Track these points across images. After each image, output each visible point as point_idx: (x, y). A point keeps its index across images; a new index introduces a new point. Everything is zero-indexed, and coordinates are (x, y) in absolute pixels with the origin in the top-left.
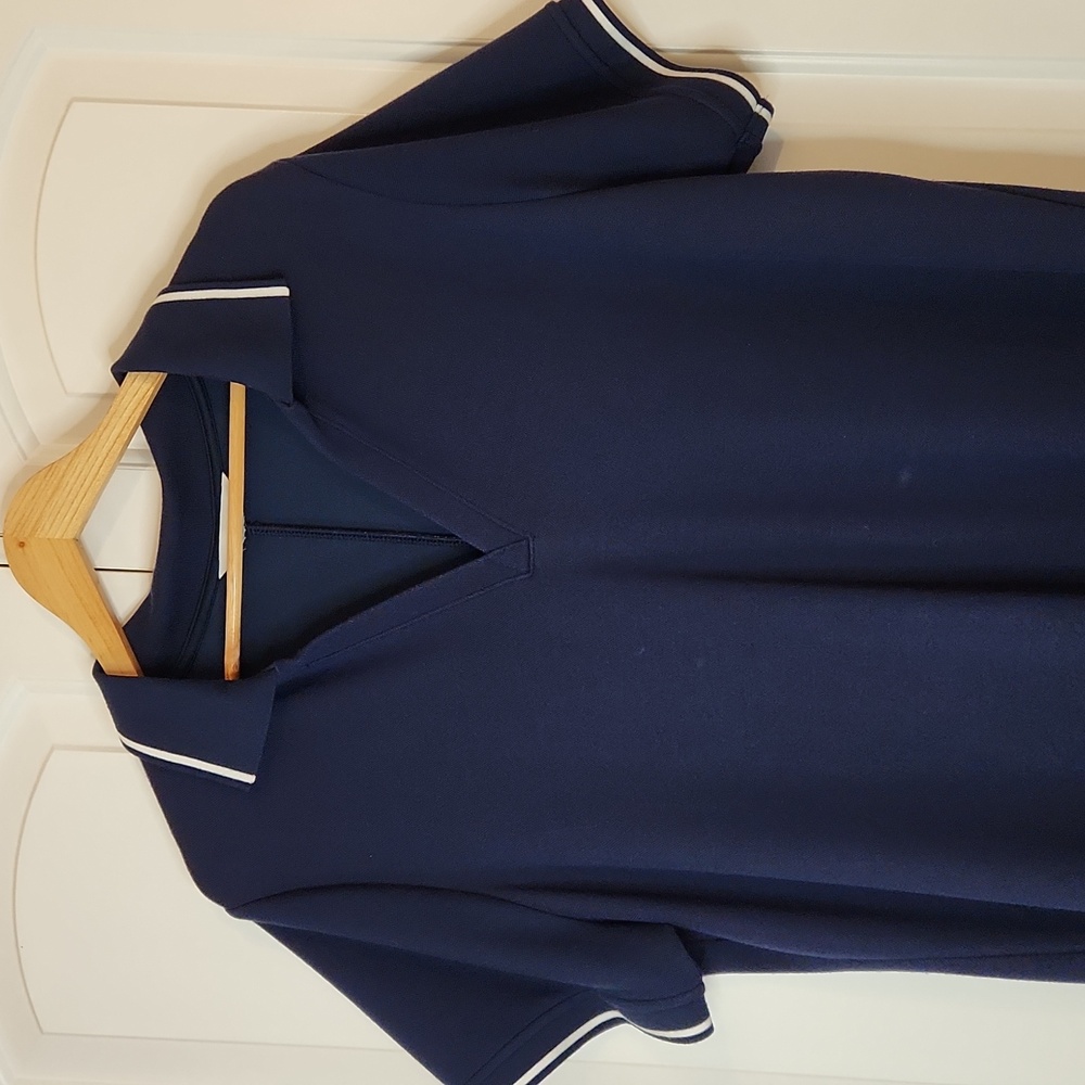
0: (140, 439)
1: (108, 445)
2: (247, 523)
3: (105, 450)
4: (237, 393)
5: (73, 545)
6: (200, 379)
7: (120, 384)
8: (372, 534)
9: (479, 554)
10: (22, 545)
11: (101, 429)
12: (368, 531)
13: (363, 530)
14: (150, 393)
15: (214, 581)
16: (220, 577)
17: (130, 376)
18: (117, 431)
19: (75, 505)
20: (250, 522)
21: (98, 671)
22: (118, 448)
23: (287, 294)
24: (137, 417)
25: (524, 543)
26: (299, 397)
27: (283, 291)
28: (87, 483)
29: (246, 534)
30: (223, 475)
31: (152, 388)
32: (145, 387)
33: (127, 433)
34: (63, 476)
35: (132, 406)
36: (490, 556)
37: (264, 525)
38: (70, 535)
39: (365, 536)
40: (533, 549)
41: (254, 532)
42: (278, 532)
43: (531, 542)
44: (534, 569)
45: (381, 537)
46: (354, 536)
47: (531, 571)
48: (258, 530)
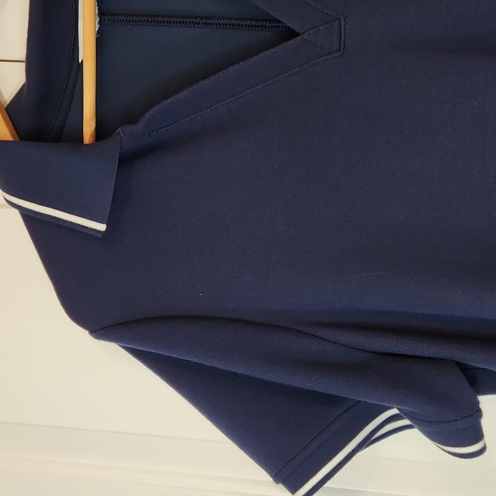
2: (101, 13)
15: (76, 65)
16: (80, 62)
20: (104, 12)
25: (336, 23)
29: (100, 23)
36: (306, 36)
39: (199, 24)
40: (345, 28)
41: (107, 22)
42: (127, 21)
43: (343, 23)
44: (344, 48)
45: (213, 24)
46: (190, 23)
47: (342, 50)
48: (110, 20)
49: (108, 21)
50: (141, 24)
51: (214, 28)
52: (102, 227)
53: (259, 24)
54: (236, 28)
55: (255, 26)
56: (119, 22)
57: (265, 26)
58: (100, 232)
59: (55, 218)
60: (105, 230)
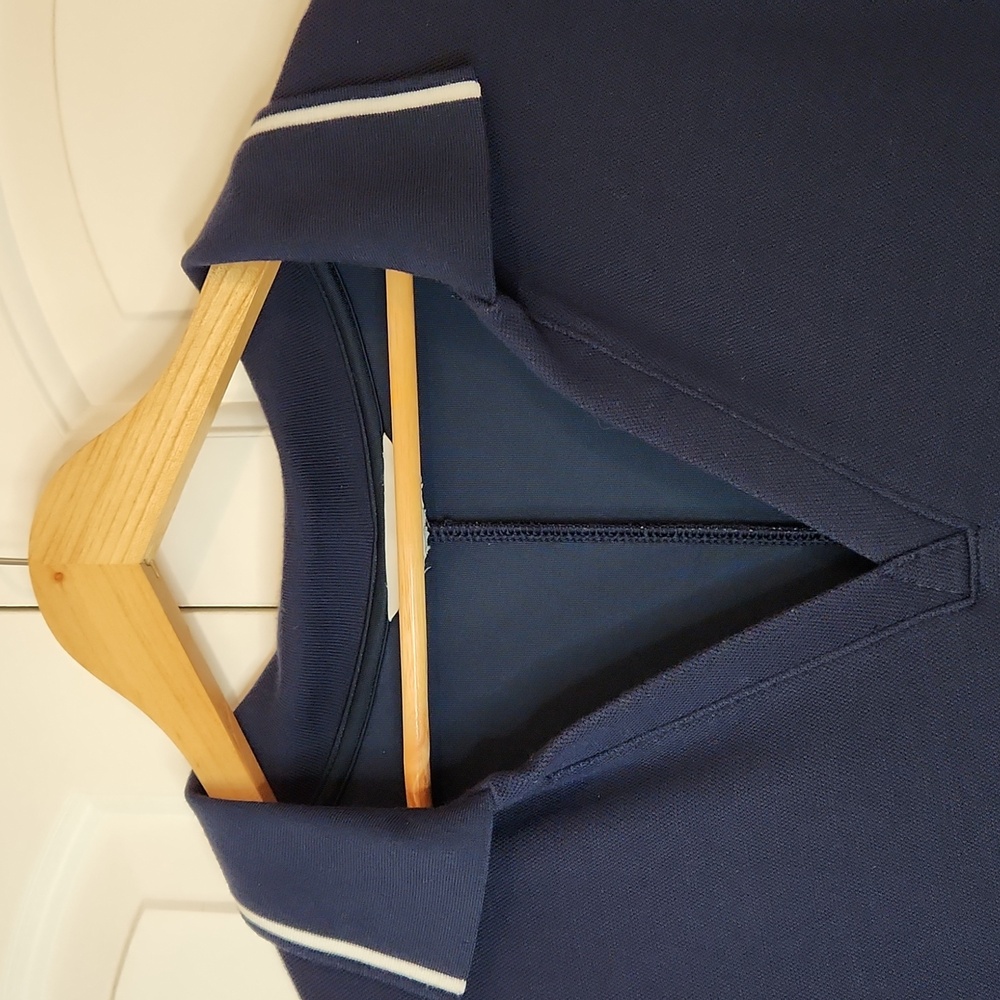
0: (241, 386)
1: (186, 398)
2: (432, 521)
3: (181, 408)
4: (399, 289)
5: (141, 576)
6: (333, 268)
7: (200, 289)
8: (653, 529)
9: (865, 566)
10: (59, 577)
11: (173, 370)
12: (647, 523)
13: (637, 523)
14: (249, 300)
15: (381, 625)
16: (390, 619)
17: (216, 273)
18: (198, 372)
19: (139, 506)
20: (436, 520)
21: (196, 791)
22: (202, 402)
23: (478, 94)
24: (231, 345)
25: (956, 541)
26: (506, 287)
27: (469, 90)
28: (156, 467)
29: (430, 541)
30: (385, 436)
31: (253, 293)
32: (241, 291)
33: (215, 374)
34: (116, 457)
35: (221, 326)
36: (889, 569)
37: (459, 522)
38: (135, 557)
39: (642, 535)
40: (977, 551)
41: (443, 536)
42: (486, 533)
43: (971, 540)
44: (978, 591)
45: (672, 535)
46: (622, 534)
47: (973, 595)
48: (451, 533)
49: (446, 534)
50: (517, 538)
51: (673, 541)
52: (456, 986)
53: (774, 533)
54: (723, 541)
55: (767, 537)
56: (469, 535)
57: (788, 537)
58: (453, 996)
59: (352, 962)
60: (463, 992)
